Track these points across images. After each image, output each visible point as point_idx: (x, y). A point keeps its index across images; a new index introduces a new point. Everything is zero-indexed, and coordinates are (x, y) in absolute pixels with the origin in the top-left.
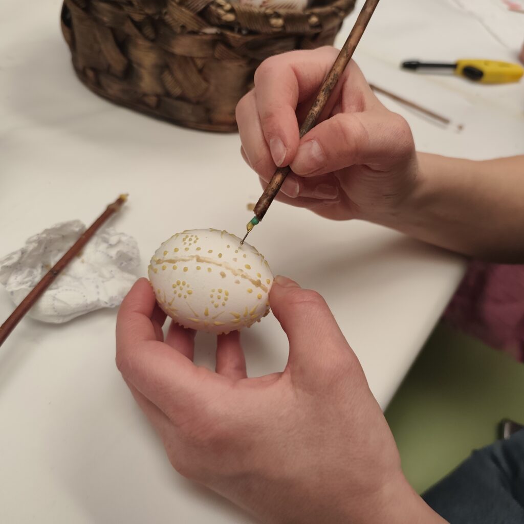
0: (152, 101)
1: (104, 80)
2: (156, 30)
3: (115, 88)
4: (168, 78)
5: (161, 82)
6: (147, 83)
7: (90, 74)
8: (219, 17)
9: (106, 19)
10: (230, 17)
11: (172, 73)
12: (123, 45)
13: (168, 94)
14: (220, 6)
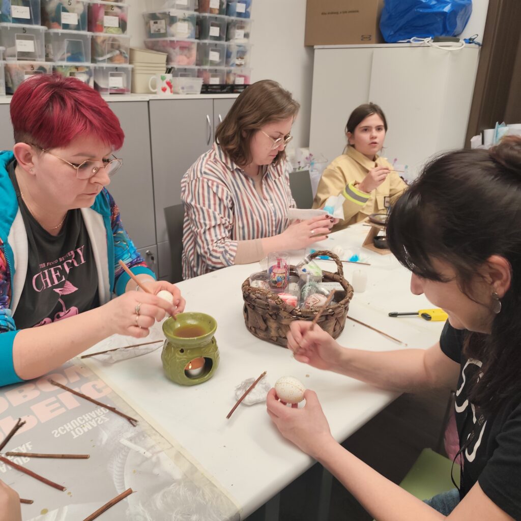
0: (275, 339)
1: (258, 331)
2: (276, 317)
3: (262, 334)
4: (280, 332)
5: (278, 333)
6: (273, 333)
7: (253, 329)
8: (296, 313)
9: (260, 313)
10: (300, 313)
11: (281, 330)
12: (265, 321)
13: (280, 337)
14: (297, 310)
